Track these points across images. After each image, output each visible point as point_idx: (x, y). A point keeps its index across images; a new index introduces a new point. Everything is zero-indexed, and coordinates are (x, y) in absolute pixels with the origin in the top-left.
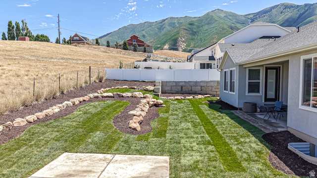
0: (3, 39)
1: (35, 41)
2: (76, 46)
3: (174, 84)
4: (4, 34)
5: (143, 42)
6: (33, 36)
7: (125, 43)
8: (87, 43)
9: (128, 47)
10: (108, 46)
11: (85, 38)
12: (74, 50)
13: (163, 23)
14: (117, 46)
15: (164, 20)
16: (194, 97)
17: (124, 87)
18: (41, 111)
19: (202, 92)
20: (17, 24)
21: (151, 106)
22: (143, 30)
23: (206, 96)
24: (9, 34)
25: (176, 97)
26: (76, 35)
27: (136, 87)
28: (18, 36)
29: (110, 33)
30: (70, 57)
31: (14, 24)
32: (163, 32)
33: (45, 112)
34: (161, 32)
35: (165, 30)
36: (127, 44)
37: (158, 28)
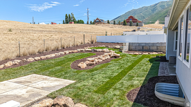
0: (63, 24)
1: (77, 23)
2: (97, 25)
3: (138, 45)
4: (64, 21)
5: (136, 20)
6: (76, 21)
7: (124, 21)
8: (103, 23)
9: (127, 24)
10: (114, 24)
11: (102, 20)
12: (94, 27)
13: (156, 6)
14: (119, 24)
15: (156, 4)
16: (149, 53)
17: (102, 46)
18: (45, 55)
19: (158, 51)
20: (69, 15)
21: (111, 57)
22: (141, 12)
23: (159, 53)
24: (66, 20)
25: (135, 53)
26: (97, 19)
27: (109, 46)
28: (69, 21)
29: (120, 16)
30: (89, 31)
31: (68, 16)
32: (155, 13)
33: (46, 56)
34: (153, 12)
35: (156, 11)
36: (126, 21)
37: (151, 10)
